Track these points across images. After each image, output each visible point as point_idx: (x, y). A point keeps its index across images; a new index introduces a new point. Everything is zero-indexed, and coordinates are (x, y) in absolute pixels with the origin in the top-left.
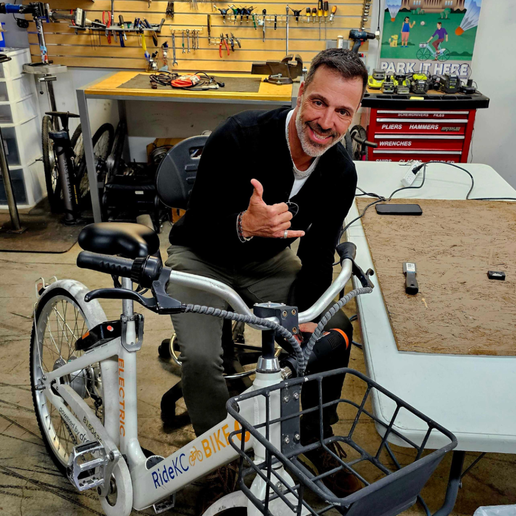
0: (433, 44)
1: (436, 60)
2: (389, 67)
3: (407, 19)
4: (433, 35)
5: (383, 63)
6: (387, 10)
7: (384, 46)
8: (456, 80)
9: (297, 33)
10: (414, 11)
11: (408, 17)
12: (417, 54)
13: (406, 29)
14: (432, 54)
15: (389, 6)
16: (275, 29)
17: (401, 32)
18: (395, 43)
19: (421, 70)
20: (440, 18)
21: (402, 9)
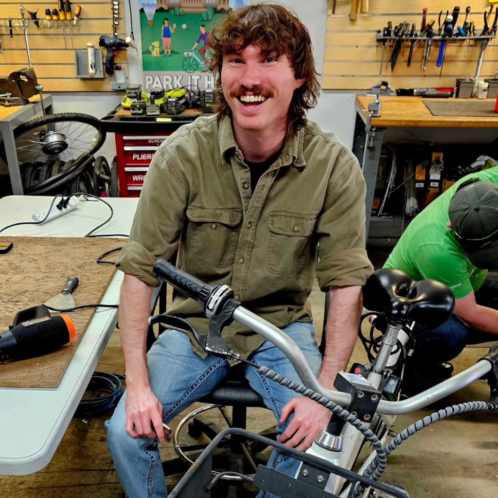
0: (200, 51)
1: (204, 71)
2: (155, 82)
3: (166, 22)
4: (197, 40)
5: (147, 77)
6: (142, 11)
7: (145, 55)
8: (212, 96)
9: (40, 41)
10: (172, 11)
11: (167, 19)
12: (183, 65)
13: (167, 34)
14: (200, 64)
15: (144, 4)
16: (12, 37)
17: (162, 38)
18: (157, 51)
19: (189, 84)
20: (203, 20)
21: (158, 8)
